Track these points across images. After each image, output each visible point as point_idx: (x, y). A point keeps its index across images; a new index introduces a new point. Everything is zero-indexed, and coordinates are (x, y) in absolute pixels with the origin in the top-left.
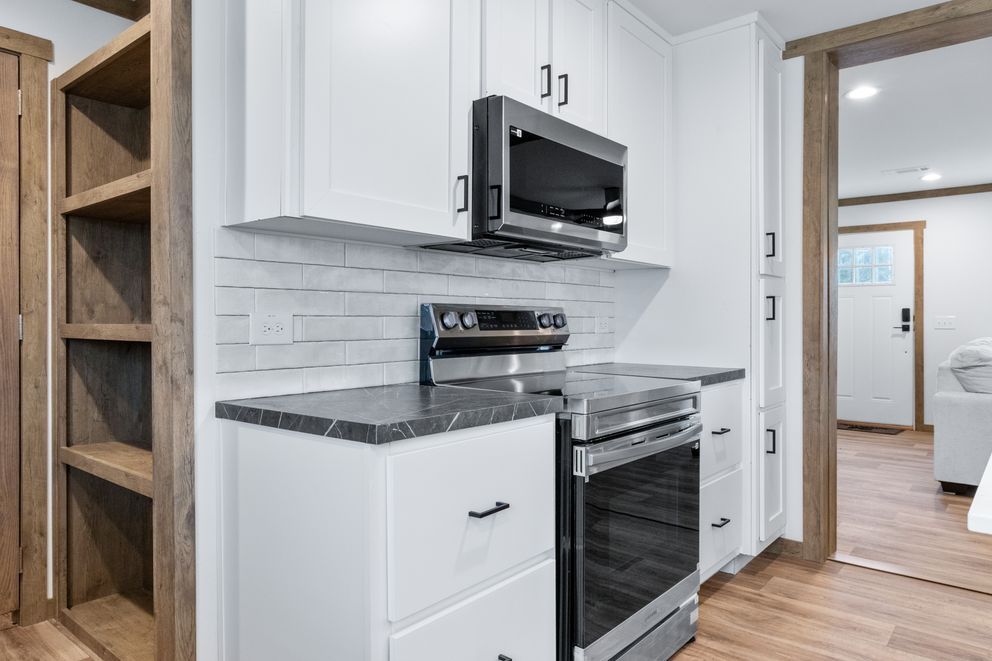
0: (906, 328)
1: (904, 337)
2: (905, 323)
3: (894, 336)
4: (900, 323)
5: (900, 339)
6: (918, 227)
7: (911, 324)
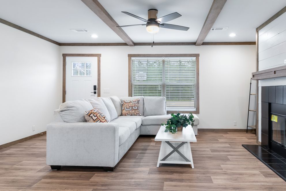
0: (95, 93)
1: (95, 96)
2: (95, 91)
3: (91, 95)
4: (93, 91)
5: (93, 96)
6: (99, 56)
7: (97, 91)
